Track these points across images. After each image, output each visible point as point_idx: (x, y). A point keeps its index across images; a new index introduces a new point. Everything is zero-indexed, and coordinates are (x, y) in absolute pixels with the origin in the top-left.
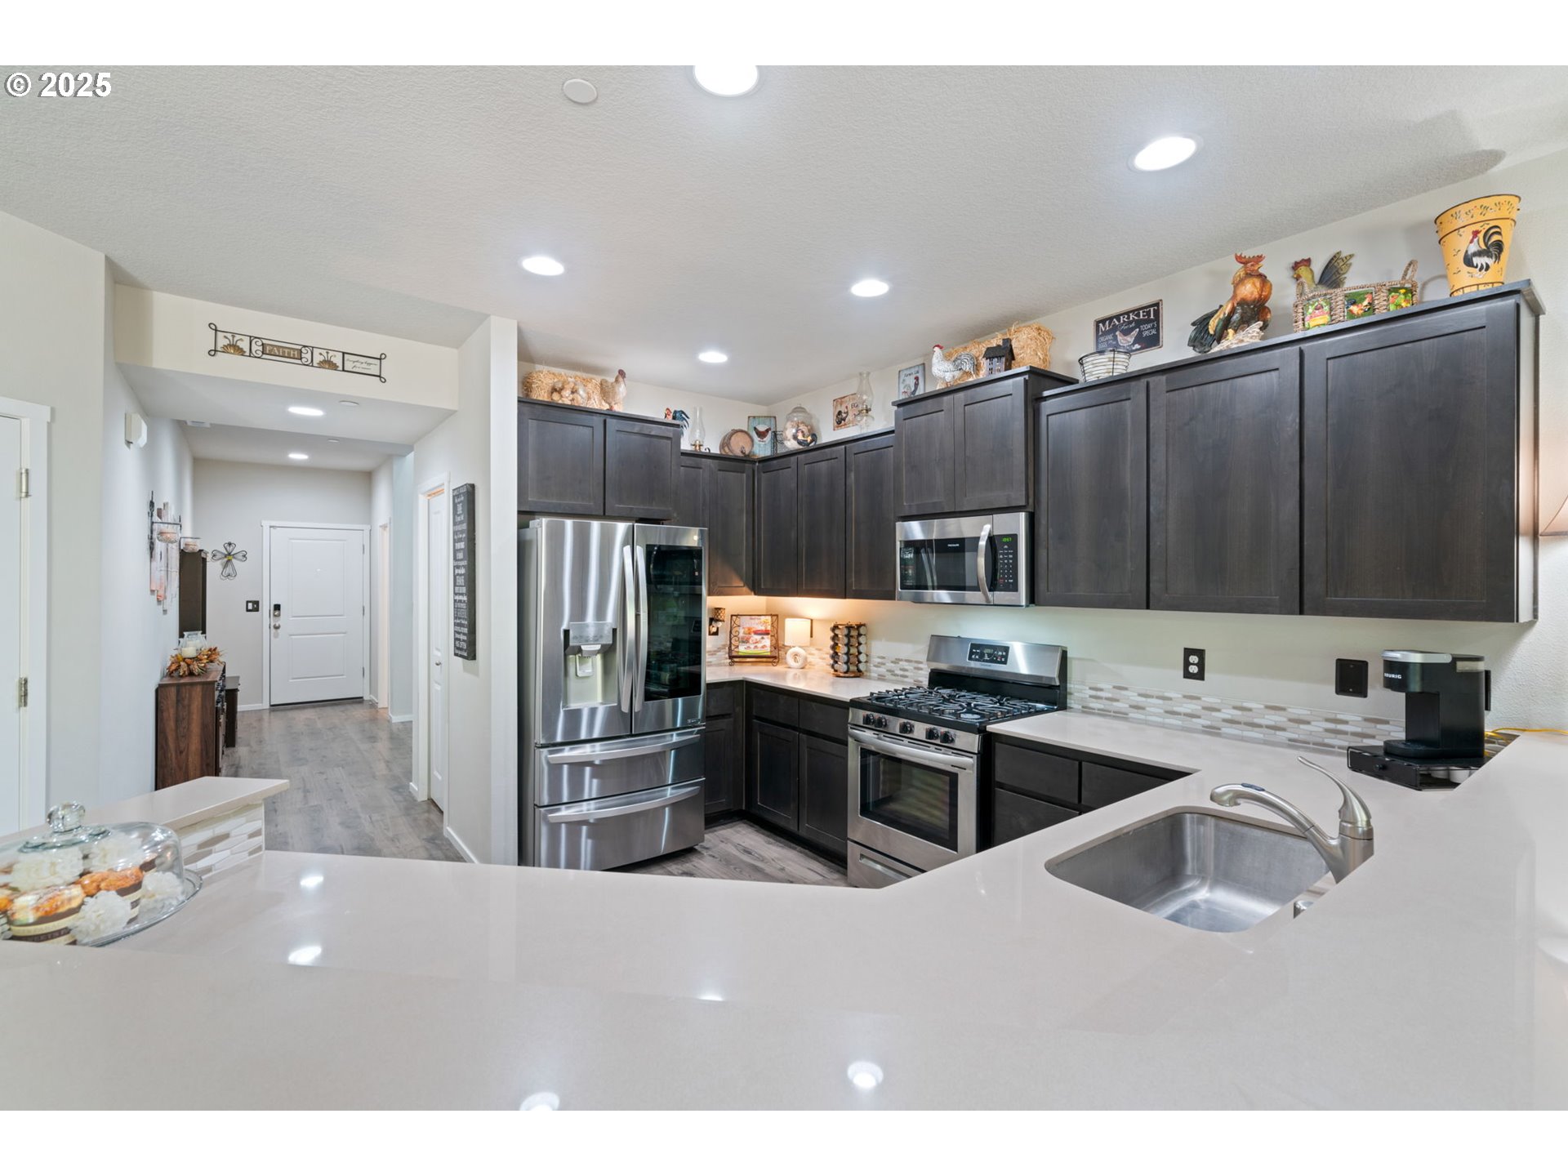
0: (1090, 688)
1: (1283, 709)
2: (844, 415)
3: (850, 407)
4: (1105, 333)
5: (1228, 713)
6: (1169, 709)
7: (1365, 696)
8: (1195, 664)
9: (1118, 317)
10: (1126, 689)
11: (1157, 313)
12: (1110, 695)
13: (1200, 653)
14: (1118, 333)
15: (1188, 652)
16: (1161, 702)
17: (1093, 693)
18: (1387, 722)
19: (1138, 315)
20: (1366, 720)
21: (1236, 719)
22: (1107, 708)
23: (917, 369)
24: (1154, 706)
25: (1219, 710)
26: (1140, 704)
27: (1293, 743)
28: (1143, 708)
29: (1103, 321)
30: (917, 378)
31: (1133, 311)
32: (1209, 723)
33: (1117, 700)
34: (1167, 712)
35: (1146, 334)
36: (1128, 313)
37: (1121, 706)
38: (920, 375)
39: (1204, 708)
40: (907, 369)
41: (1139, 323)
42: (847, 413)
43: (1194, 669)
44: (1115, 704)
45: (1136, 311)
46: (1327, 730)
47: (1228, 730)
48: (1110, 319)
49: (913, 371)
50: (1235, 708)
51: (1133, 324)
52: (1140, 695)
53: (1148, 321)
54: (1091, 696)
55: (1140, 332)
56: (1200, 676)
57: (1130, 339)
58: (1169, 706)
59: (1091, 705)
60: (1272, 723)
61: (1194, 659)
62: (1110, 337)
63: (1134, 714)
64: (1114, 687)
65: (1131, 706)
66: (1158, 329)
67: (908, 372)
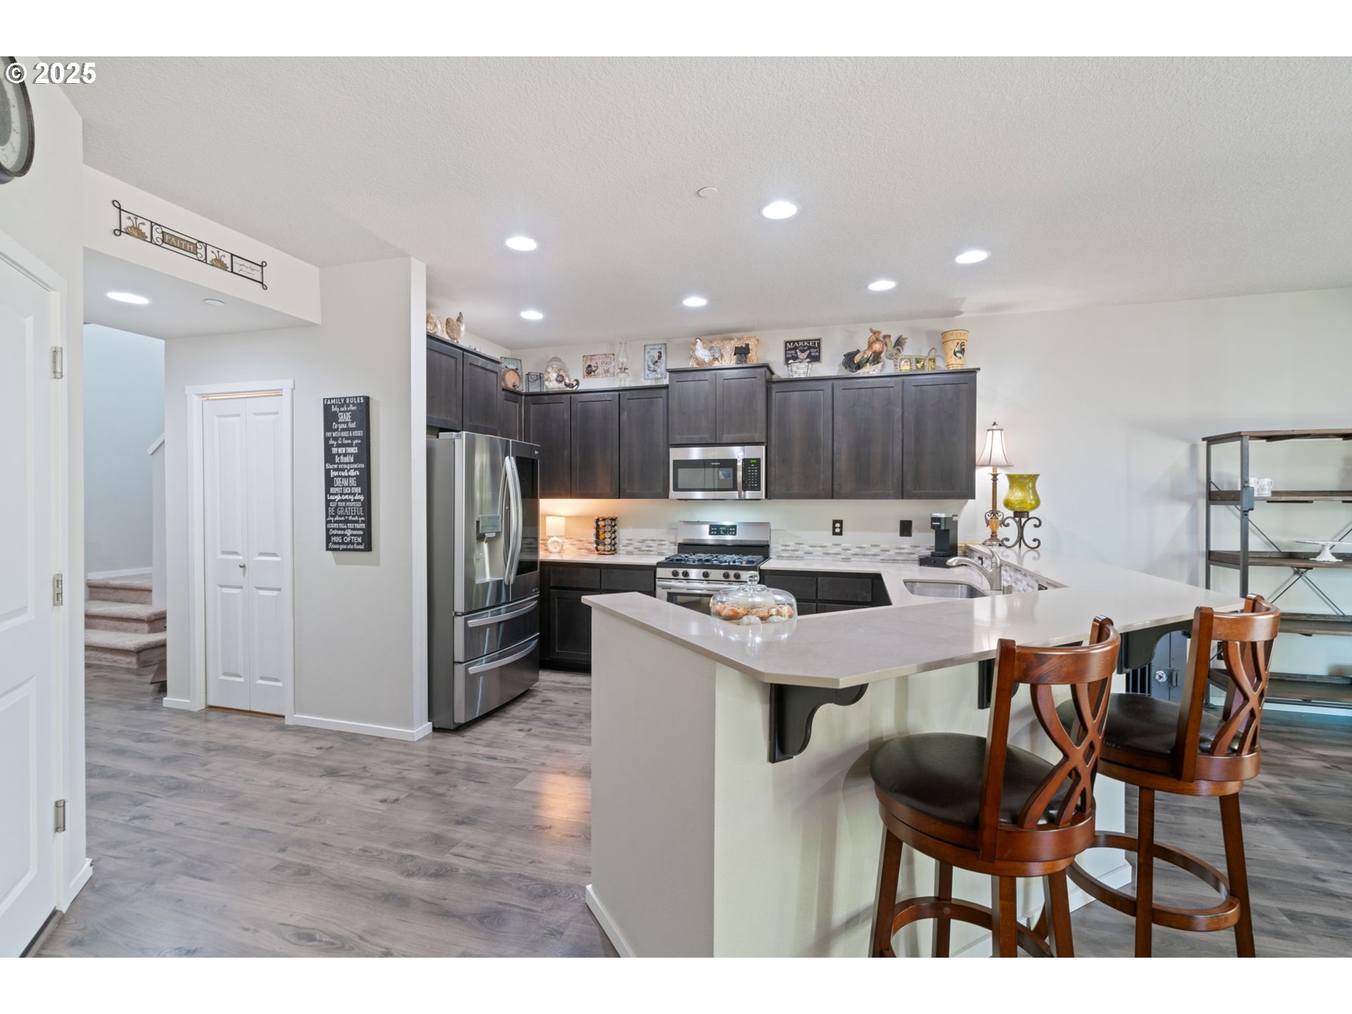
0: (782, 546)
1: (878, 546)
2: (594, 369)
3: (599, 363)
4: (790, 349)
5: (855, 551)
6: (825, 551)
7: (911, 536)
8: (838, 527)
9: (798, 342)
10: (802, 544)
11: (819, 344)
12: (793, 548)
13: (841, 522)
14: (798, 351)
15: (835, 522)
16: (821, 549)
17: (783, 548)
18: (919, 547)
19: (809, 343)
20: (912, 546)
21: (858, 553)
22: (792, 555)
23: (660, 346)
24: (818, 551)
25: (849, 550)
26: (810, 551)
27: (883, 560)
28: (811, 553)
29: (790, 342)
30: (660, 353)
31: (807, 341)
32: (844, 557)
33: (797, 551)
34: (824, 554)
35: (813, 354)
36: (803, 341)
37: (800, 553)
38: (662, 351)
39: (843, 550)
40: (651, 345)
41: (810, 348)
42: (597, 367)
43: (838, 530)
44: (797, 553)
45: (808, 341)
46: (896, 553)
47: (854, 559)
48: (794, 342)
49: (656, 347)
50: (858, 548)
51: (806, 348)
52: (810, 546)
53: (814, 348)
54: (783, 550)
55: (810, 353)
56: (840, 534)
57: (805, 355)
58: (825, 550)
59: (783, 555)
60: (873, 553)
61: (838, 525)
62: (793, 352)
63: (807, 557)
64: (796, 544)
65: (806, 553)
66: (819, 353)
67: (652, 347)
